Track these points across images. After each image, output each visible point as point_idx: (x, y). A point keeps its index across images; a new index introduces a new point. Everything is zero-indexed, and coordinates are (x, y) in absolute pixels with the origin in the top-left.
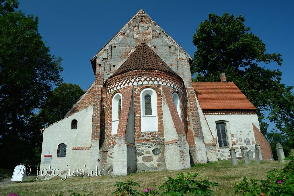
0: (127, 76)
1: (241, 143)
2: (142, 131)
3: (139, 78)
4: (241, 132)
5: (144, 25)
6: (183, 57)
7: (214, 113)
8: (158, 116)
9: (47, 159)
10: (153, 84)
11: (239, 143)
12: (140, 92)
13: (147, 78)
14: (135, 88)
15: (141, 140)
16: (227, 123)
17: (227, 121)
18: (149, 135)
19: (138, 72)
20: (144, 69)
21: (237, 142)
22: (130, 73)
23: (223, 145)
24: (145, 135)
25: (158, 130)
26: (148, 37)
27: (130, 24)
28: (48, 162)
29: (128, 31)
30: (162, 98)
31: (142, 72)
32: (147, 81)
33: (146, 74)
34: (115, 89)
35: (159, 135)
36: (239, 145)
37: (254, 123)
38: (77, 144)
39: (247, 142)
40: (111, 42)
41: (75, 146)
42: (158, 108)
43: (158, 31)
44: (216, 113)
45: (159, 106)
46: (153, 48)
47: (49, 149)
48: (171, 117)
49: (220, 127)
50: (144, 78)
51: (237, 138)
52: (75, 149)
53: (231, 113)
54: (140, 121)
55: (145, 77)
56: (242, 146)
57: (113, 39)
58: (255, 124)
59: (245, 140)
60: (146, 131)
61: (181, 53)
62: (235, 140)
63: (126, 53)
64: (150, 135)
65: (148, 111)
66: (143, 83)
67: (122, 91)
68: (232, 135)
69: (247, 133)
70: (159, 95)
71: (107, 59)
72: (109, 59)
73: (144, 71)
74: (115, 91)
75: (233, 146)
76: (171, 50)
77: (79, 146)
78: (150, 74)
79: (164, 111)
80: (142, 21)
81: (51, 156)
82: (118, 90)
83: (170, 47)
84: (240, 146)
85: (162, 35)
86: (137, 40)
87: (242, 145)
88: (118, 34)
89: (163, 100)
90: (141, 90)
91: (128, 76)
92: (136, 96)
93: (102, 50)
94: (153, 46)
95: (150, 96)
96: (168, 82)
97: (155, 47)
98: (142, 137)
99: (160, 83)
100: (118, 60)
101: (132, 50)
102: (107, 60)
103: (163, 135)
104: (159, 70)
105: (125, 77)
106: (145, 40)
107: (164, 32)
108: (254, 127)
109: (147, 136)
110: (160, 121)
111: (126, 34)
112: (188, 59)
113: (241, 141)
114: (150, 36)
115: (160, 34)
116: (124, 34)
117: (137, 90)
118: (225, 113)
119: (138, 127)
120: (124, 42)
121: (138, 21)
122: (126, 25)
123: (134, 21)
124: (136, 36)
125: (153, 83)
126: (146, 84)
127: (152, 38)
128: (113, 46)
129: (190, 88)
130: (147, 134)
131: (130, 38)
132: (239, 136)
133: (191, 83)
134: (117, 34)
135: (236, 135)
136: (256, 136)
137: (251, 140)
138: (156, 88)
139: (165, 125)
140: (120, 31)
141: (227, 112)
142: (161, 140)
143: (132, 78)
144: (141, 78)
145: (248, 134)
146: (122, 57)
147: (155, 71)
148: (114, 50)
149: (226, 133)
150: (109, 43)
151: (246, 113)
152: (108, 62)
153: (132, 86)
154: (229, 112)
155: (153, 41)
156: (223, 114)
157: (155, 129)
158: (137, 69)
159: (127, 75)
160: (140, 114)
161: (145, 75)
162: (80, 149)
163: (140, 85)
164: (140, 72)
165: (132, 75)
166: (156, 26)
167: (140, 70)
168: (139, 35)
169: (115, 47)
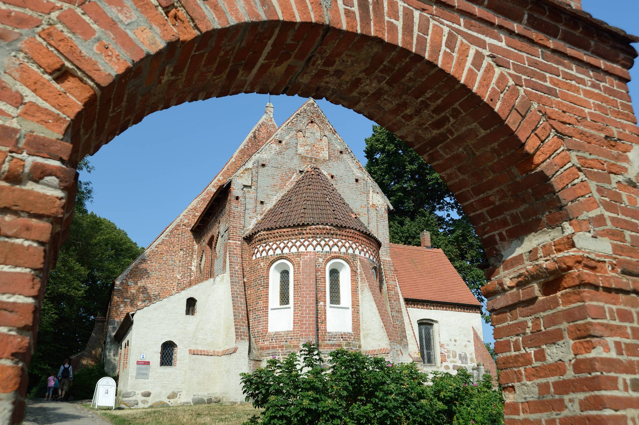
0: (303, 234)
1: (455, 360)
2: (328, 331)
3: (325, 241)
4: (455, 341)
5: (314, 131)
6: (379, 203)
7: (417, 305)
8: (353, 308)
9: (141, 369)
10: (346, 253)
11: (452, 359)
12: (326, 264)
13: (338, 242)
14: (318, 257)
15: (327, 345)
16: (435, 325)
17: (436, 322)
18: (339, 338)
19: (324, 229)
20: (334, 227)
21: (449, 357)
22: (310, 229)
23: (426, 361)
24: (334, 338)
25: (353, 331)
26: (321, 155)
27: (290, 123)
28: (144, 374)
29: (287, 138)
30: (359, 279)
31: (330, 230)
32: (338, 246)
33: (336, 235)
34: (278, 251)
35: (354, 339)
36: (451, 362)
37: (475, 328)
38: (195, 344)
39: (463, 358)
40: (258, 155)
41: (193, 348)
42: (352, 294)
43: (339, 147)
44: (421, 305)
45: (355, 292)
46: (329, 178)
47: (145, 350)
48: (377, 311)
49: (423, 330)
50: (334, 242)
51: (448, 351)
52: (194, 353)
53: (443, 307)
54: (325, 313)
55: (336, 240)
56: (456, 364)
57: (260, 150)
58: (477, 330)
59: (460, 355)
60: (336, 331)
61: (375, 195)
62: (446, 354)
63: (284, 181)
64: (342, 338)
65: (335, 299)
66: (331, 250)
67: (293, 258)
68: (441, 346)
69: (464, 344)
70: (354, 272)
71: (250, 187)
72: (253, 187)
73: (334, 230)
74: (277, 255)
75: (442, 363)
76: (359, 186)
77: (200, 348)
78: (343, 235)
79: (362, 300)
80: (312, 122)
81: (148, 363)
82: (285, 255)
83: (357, 180)
84: (453, 364)
85: (345, 156)
86: (303, 158)
87: (455, 362)
88: (270, 140)
89: (361, 281)
90: (328, 261)
91: (307, 234)
92: (320, 271)
93: (242, 169)
94: (329, 174)
95: (339, 273)
96: (367, 252)
97: (332, 177)
98: (329, 340)
99: (357, 252)
100: (269, 192)
101: (293, 177)
102: (250, 190)
103: (359, 339)
104: (356, 229)
105: (300, 234)
106: (316, 160)
107: (349, 150)
108: (475, 334)
109: (337, 340)
110: (356, 317)
111: (284, 142)
112: (386, 207)
113: (455, 356)
114: (325, 154)
115: (341, 152)
116: (280, 142)
117: (321, 260)
118: (434, 306)
119: (322, 323)
120: (279, 158)
121: (305, 121)
122: (285, 125)
123: (299, 119)
124: (301, 150)
125: (347, 251)
126: (335, 253)
127: (327, 158)
128: (260, 163)
129: (386, 261)
130: (336, 335)
131: (291, 152)
132: (451, 348)
133: (388, 251)
134: (268, 141)
135: (448, 345)
136: (476, 350)
137: (469, 356)
138: (350, 260)
139: (363, 323)
140: (273, 136)
141: (437, 306)
142: (358, 348)
143: (314, 238)
144: (329, 241)
145: (466, 346)
146: (277, 188)
147: (350, 230)
148: (261, 170)
149: (432, 341)
150: (253, 157)
151: (464, 309)
152: (251, 194)
153: (313, 252)
154: (440, 307)
155: (330, 164)
156: (431, 309)
157: (348, 328)
158: (322, 224)
159: (304, 232)
160: (325, 302)
161: (334, 236)
162: (203, 353)
163: (326, 252)
164: (327, 229)
165: (314, 234)
166: (335, 136)
167: (328, 227)
168: (306, 148)
169: (263, 165)
